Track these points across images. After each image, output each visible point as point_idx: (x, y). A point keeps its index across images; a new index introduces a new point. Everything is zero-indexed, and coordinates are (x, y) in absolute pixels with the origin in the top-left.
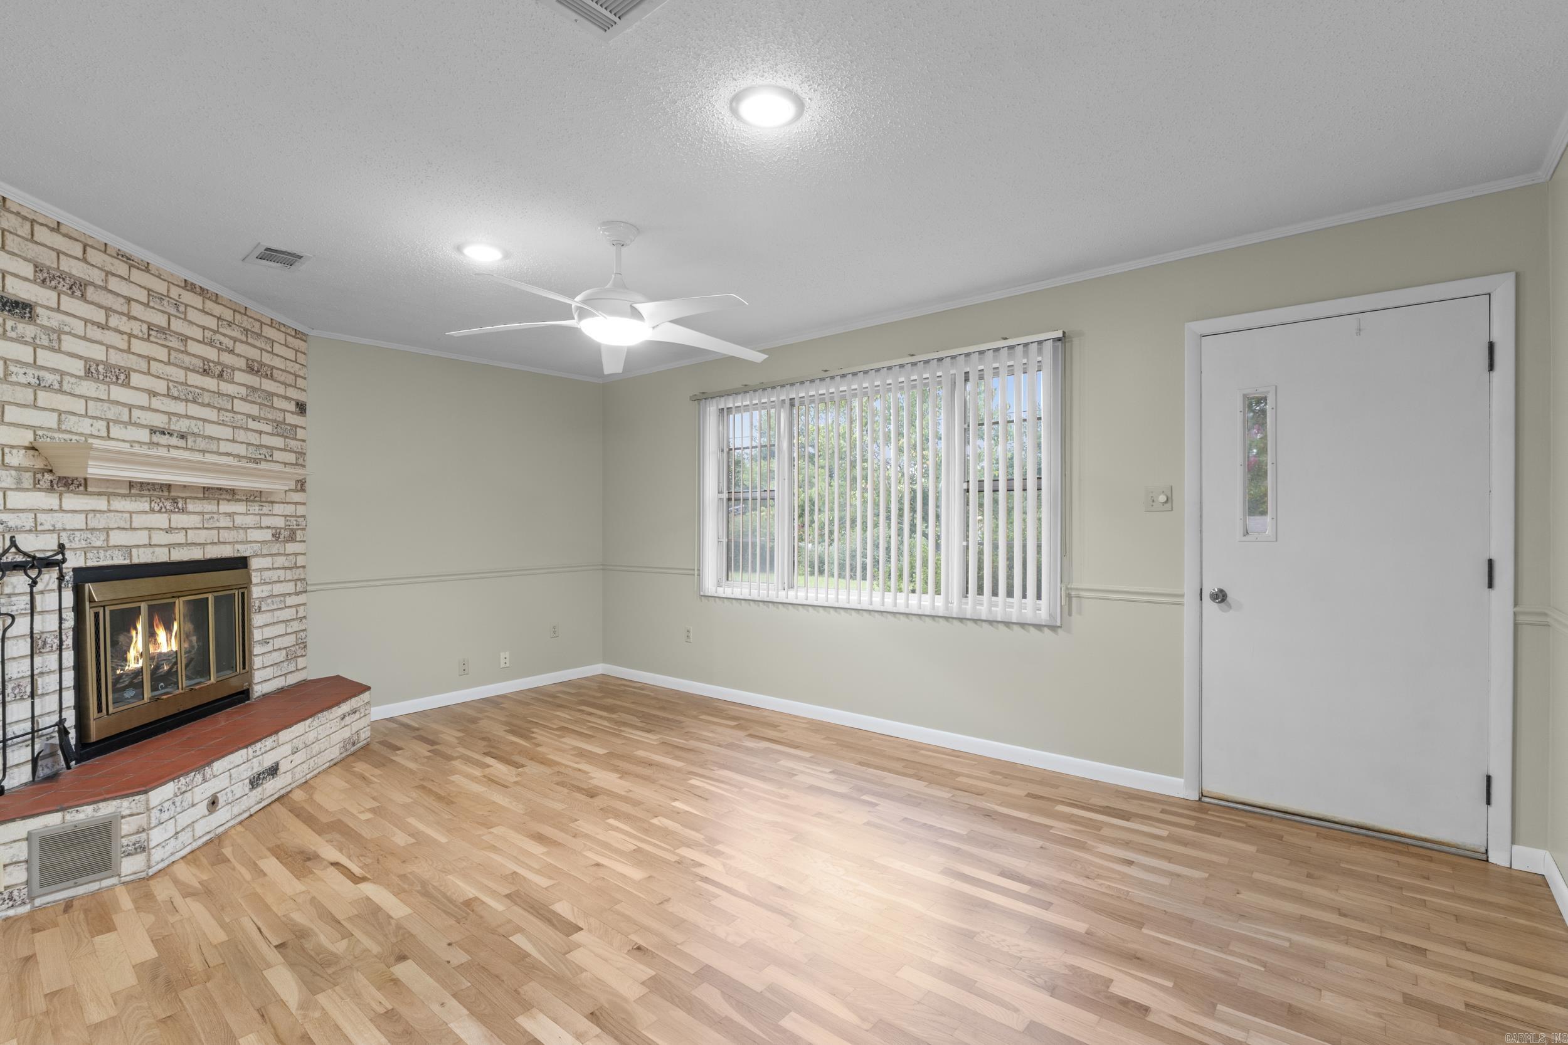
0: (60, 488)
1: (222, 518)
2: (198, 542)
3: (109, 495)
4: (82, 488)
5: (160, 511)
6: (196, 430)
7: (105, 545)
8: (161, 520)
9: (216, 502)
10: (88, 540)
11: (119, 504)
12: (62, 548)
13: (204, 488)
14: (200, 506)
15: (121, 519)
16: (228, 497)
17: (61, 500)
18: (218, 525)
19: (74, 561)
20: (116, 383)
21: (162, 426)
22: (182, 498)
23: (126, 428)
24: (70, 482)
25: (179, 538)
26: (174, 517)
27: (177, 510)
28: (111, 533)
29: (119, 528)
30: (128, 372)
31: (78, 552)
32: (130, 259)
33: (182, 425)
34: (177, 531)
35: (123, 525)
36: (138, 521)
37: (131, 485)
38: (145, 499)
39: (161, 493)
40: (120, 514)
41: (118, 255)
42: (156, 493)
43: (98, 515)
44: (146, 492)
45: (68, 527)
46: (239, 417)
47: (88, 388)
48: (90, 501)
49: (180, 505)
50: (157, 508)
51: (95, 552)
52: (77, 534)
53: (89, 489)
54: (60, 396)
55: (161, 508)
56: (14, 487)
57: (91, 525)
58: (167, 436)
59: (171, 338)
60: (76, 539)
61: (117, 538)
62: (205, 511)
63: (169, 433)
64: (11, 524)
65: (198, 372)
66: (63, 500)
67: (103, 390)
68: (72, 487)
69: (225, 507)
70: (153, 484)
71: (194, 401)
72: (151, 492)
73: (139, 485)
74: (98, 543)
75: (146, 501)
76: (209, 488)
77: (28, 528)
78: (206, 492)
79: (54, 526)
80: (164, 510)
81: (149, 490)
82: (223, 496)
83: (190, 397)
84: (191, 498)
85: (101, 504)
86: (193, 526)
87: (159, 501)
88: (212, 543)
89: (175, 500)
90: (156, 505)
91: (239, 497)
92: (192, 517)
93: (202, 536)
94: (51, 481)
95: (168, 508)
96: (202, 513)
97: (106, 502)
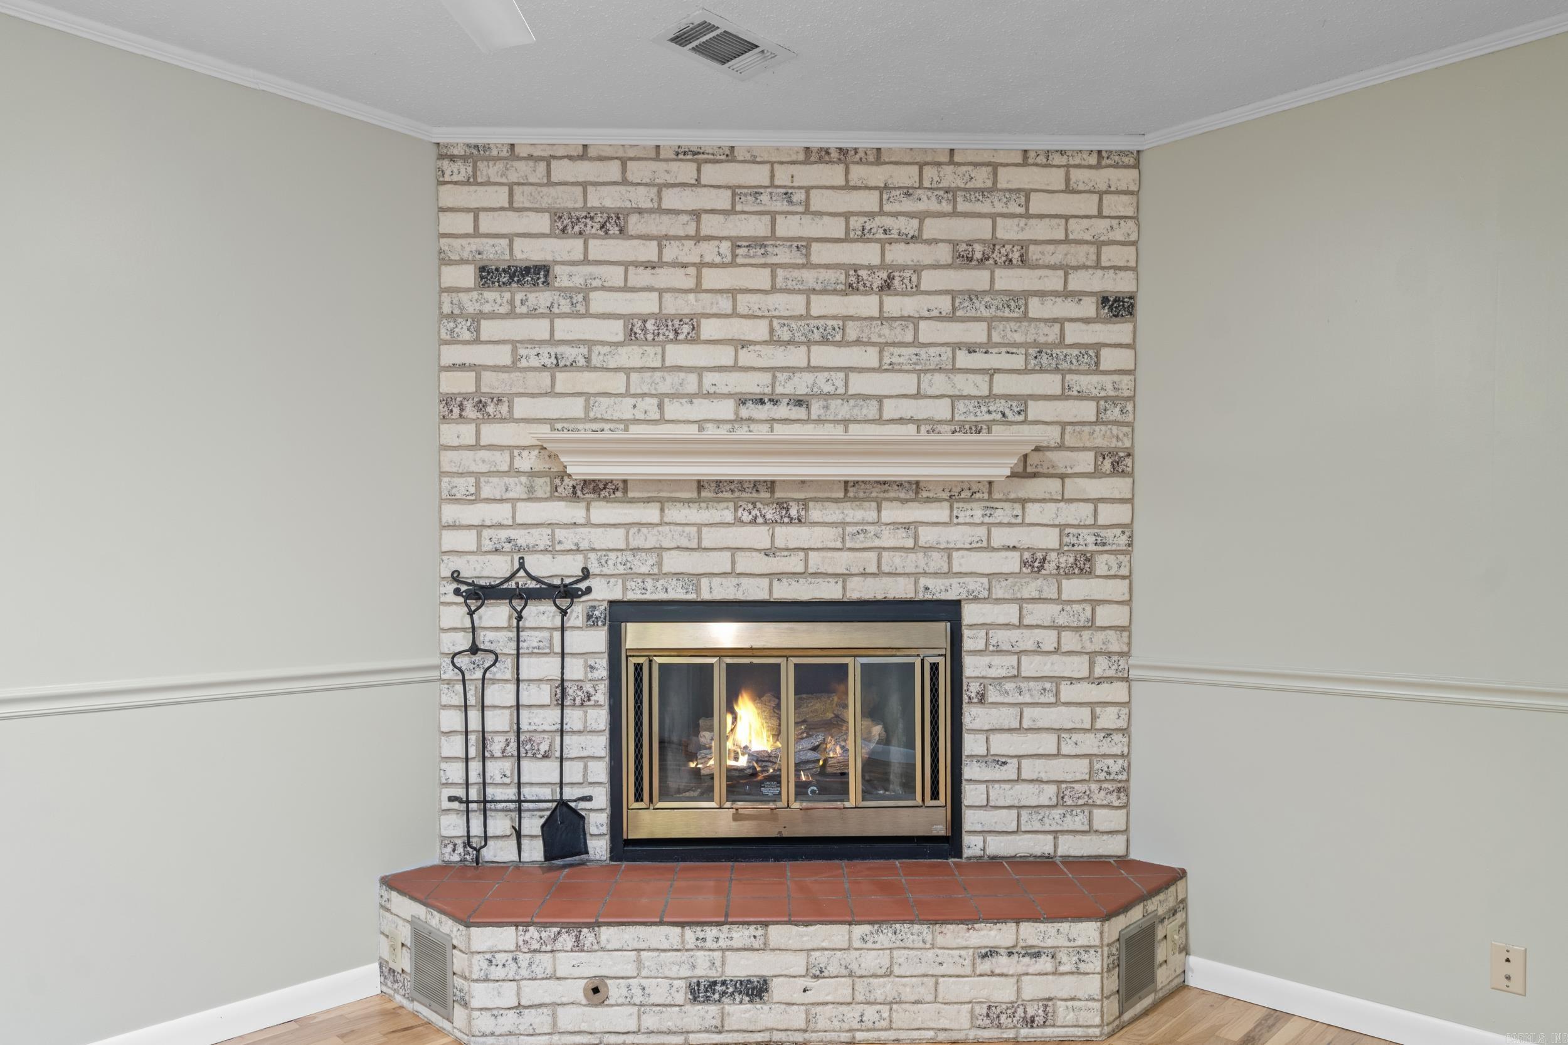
0: (587, 496)
1: (886, 532)
2: (830, 571)
3: (662, 502)
4: (619, 494)
5: (754, 521)
6: (828, 388)
7: (656, 571)
8: (759, 536)
9: (874, 504)
10: (628, 565)
11: (676, 513)
12: (586, 574)
13: (846, 482)
14: (837, 512)
15: (681, 535)
16: (902, 495)
17: (588, 509)
18: (877, 543)
19: (603, 592)
20: (675, 341)
21: (757, 390)
22: (797, 501)
23: (691, 403)
24: (601, 486)
25: (794, 563)
26: (780, 531)
27: (786, 520)
28: (666, 555)
29: (678, 548)
30: (694, 321)
31: (613, 580)
32: (699, 153)
33: (800, 385)
34: (786, 553)
35: (685, 543)
36: (711, 538)
37: (700, 485)
38: (725, 504)
39: (755, 495)
40: (680, 528)
41: (677, 154)
42: (744, 495)
43: (644, 530)
44: (728, 495)
45: (597, 546)
46: (932, 351)
47: (630, 356)
48: (631, 511)
49: (793, 512)
50: (746, 517)
51: (639, 581)
52: (612, 555)
53: (630, 495)
54: (587, 375)
55: (756, 518)
56: (525, 496)
57: (633, 544)
58: (769, 405)
59: (776, 250)
60: (610, 563)
61: (673, 562)
62: (848, 520)
63: (770, 400)
64: (521, 542)
65: (835, 292)
66: (592, 510)
67: (652, 355)
68: (603, 493)
69: (892, 513)
70: (741, 482)
71: (825, 341)
72: (737, 494)
73: (714, 485)
74: (644, 569)
75: (727, 508)
76: (856, 483)
77: (542, 548)
78: (850, 489)
79: (577, 545)
80: (760, 520)
81: (732, 491)
82: (892, 495)
83: (817, 336)
84: (815, 500)
85: (651, 513)
86: (820, 546)
87: (750, 506)
88: (864, 574)
89: (783, 505)
90: (746, 513)
91: (931, 495)
92: (818, 530)
93: (842, 562)
94: (574, 487)
95: (769, 516)
96: (843, 524)
97: (657, 512)
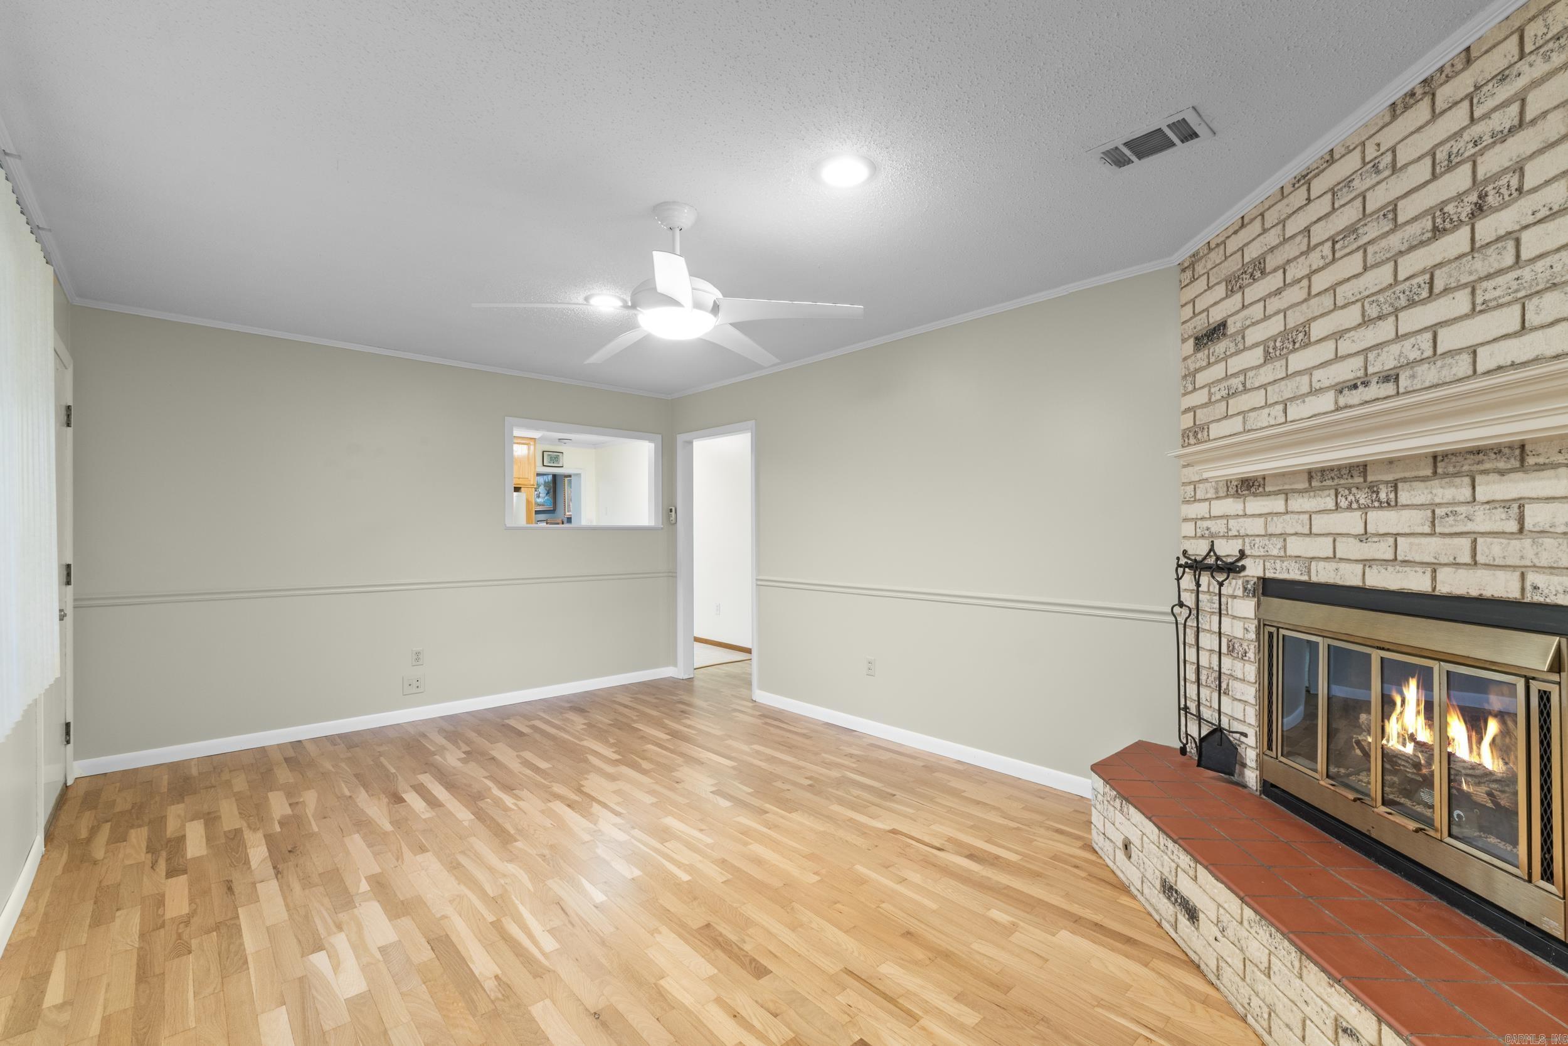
0: (1244, 493)
1: (1480, 513)
2: (1418, 559)
3: (1286, 494)
4: (1261, 489)
5: (1349, 507)
6: (1414, 355)
7: (1282, 554)
8: (1351, 522)
9: (1467, 480)
10: (1266, 549)
11: (1299, 503)
12: (1242, 554)
13: (1435, 457)
14: (1426, 492)
15: (1297, 522)
16: (1501, 465)
17: (1244, 503)
18: (1470, 527)
19: (1254, 570)
20: (1295, 350)
21: (1351, 376)
22: (1387, 482)
23: (1304, 402)
24: (1251, 484)
25: (1383, 550)
26: (1372, 515)
27: (1376, 504)
28: (1289, 540)
29: (1296, 534)
30: (1304, 328)
31: (1257, 560)
32: (1308, 174)
33: (1386, 361)
34: (1376, 539)
35: (1300, 530)
36: (1321, 523)
37: (1310, 474)
38: (1327, 492)
39: (1350, 481)
40: (1296, 516)
41: (1294, 186)
42: (1342, 482)
43: (1275, 518)
44: (1329, 483)
45: (1250, 533)
46: (1540, 265)
47: (1267, 374)
48: (1267, 503)
49: (1383, 496)
50: (1343, 503)
51: (1273, 561)
52: (1257, 539)
53: (1267, 489)
54: (1245, 397)
55: (1351, 503)
56: (1214, 496)
57: (1269, 532)
58: (1361, 388)
59: (1366, 228)
60: (1256, 546)
61: (1296, 546)
62: (1437, 500)
63: (1362, 383)
64: (1213, 530)
65: (1422, 244)
66: (1246, 505)
67: (1279, 368)
68: (1253, 490)
69: (1491, 488)
70: (1339, 468)
71: (1412, 303)
72: (1336, 481)
73: (1319, 474)
74: (1275, 552)
75: (1329, 495)
76: (1446, 455)
77: (1222, 534)
78: (1439, 464)
79: (1238, 531)
80: (1355, 506)
81: (1333, 478)
82: (1487, 466)
83: (1403, 302)
84: (1404, 480)
85: (1277, 504)
86: (1407, 531)
87: (1347, 492)
88: (1456, 565)
89: (1373, 489)
90: (1344, 499)
91: (1541, 460)
92: (1406, 514)
93: (1428, 550)
94: (1237, 486)
95: (1362, 501)
96: (1432, 507)
97: (1283, 502)
